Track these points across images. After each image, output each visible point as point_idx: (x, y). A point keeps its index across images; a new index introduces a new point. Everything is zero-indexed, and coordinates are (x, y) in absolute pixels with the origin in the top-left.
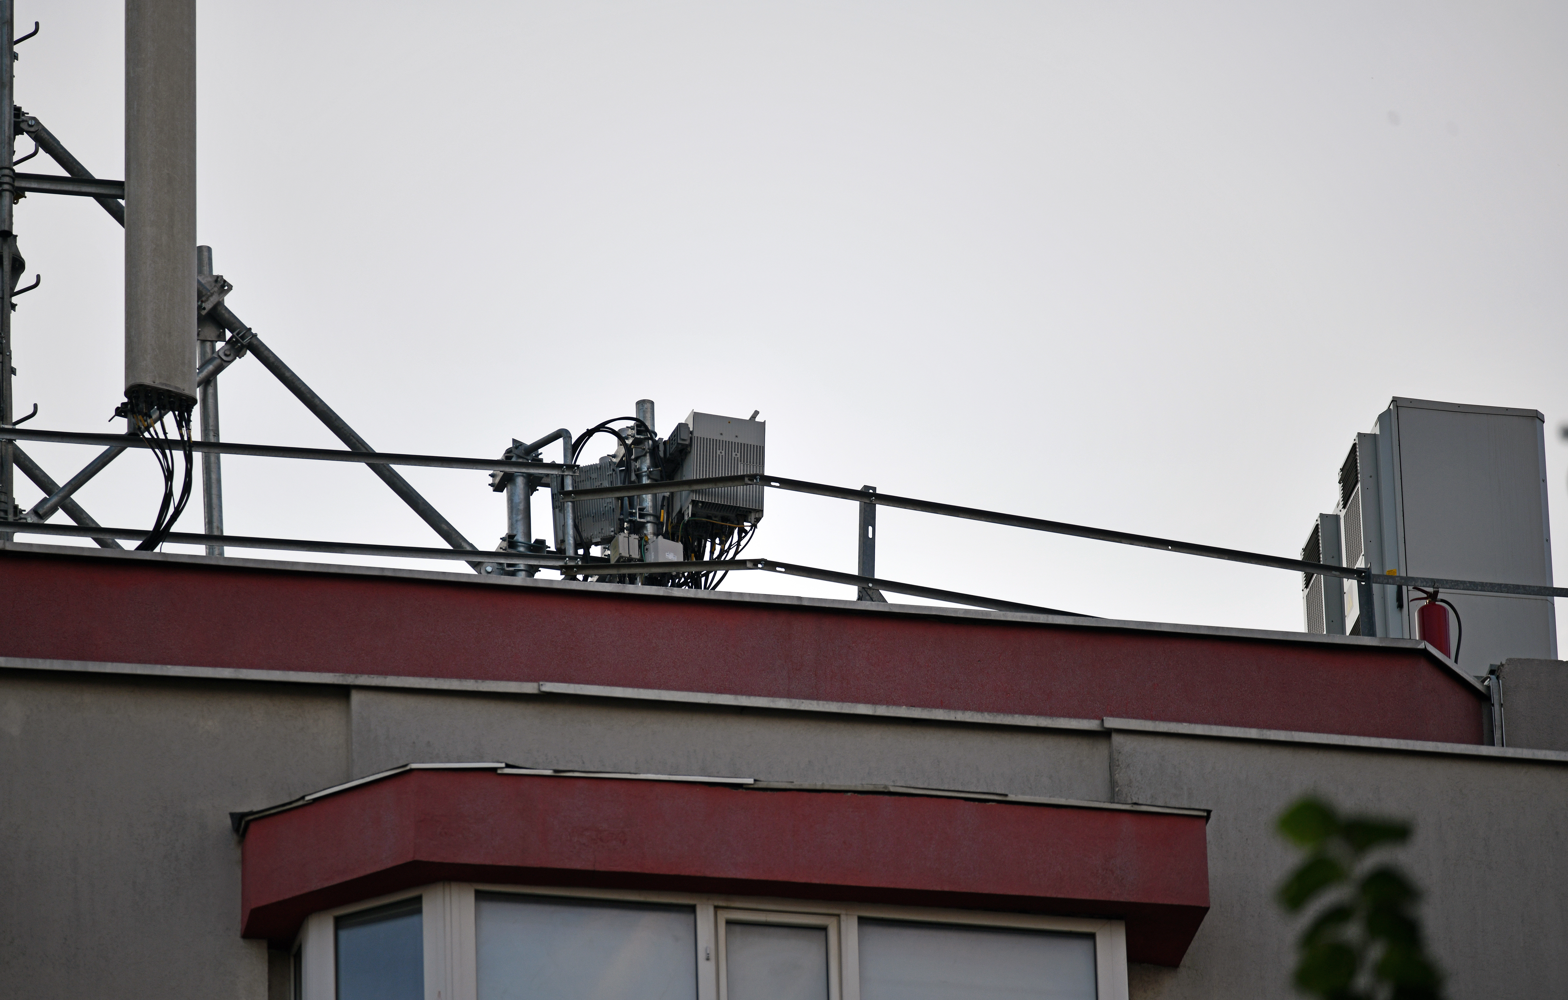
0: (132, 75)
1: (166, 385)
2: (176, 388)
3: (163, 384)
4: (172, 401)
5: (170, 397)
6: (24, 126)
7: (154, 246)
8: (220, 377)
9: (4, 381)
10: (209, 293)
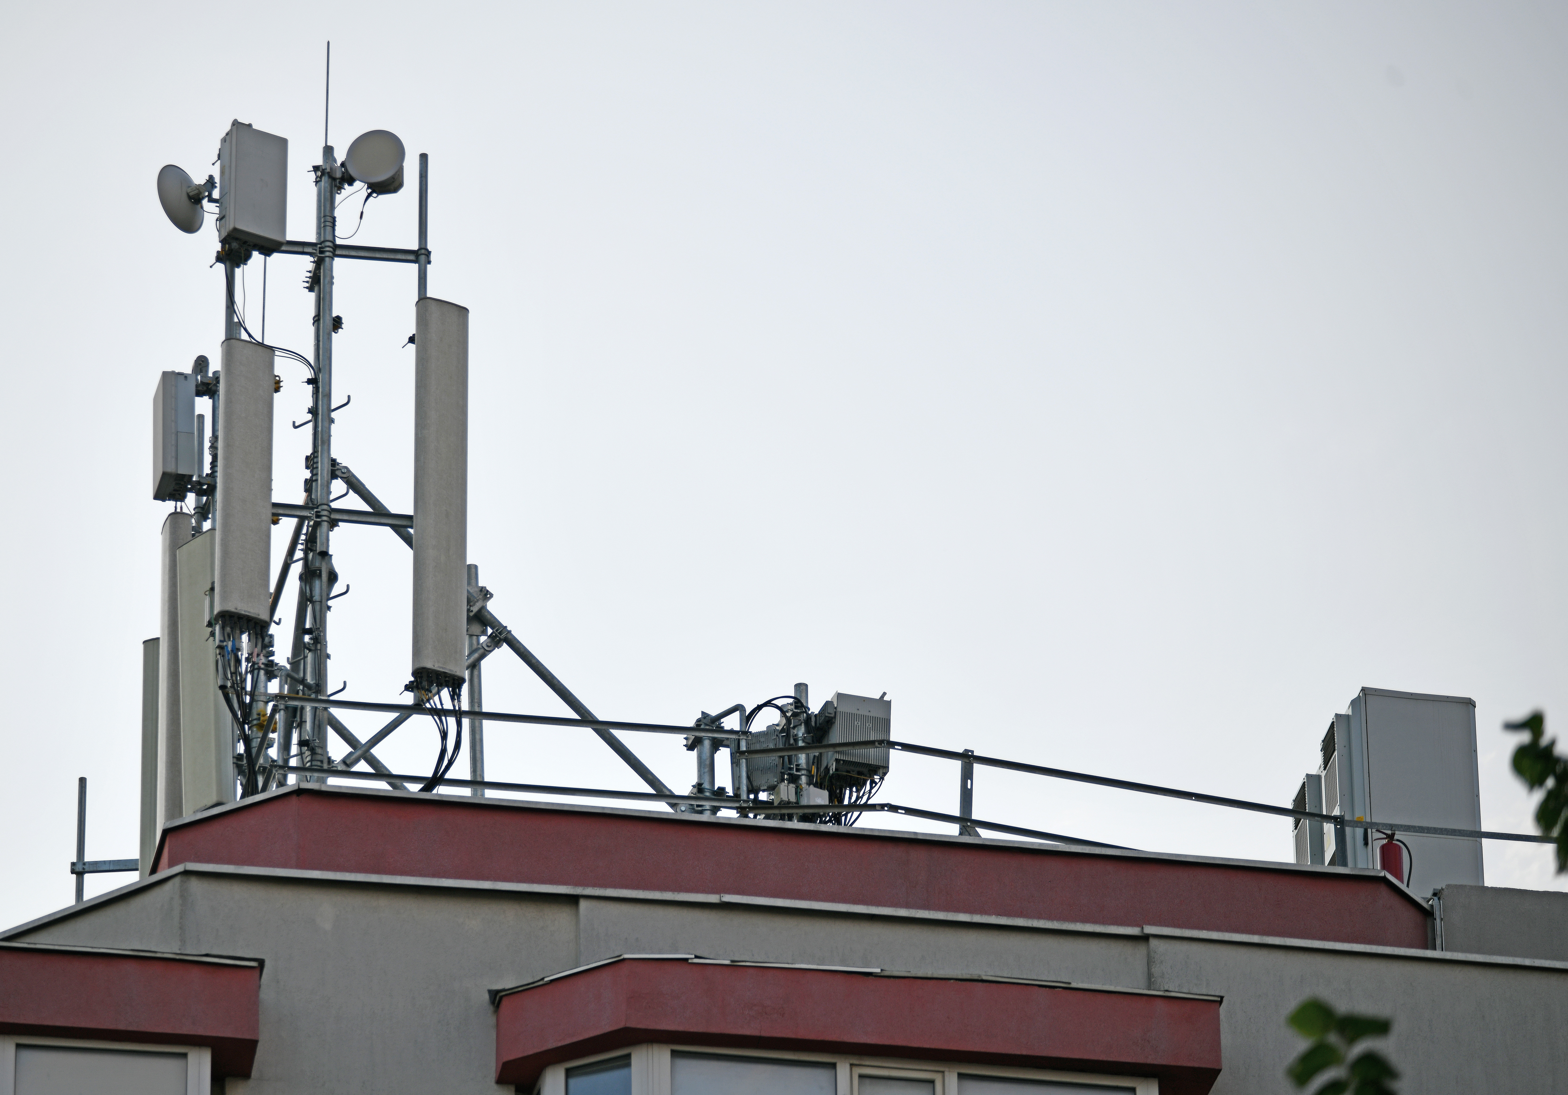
0: (420, 436)
1: (443, 668)
2: (450, 670)
3: (441, 667)
4: (447, 680)
5: (446, 677)
6: (338, 473)
7: (435, 564)
8: (484, 663)
9: (322, 663)
10: (475, 600)
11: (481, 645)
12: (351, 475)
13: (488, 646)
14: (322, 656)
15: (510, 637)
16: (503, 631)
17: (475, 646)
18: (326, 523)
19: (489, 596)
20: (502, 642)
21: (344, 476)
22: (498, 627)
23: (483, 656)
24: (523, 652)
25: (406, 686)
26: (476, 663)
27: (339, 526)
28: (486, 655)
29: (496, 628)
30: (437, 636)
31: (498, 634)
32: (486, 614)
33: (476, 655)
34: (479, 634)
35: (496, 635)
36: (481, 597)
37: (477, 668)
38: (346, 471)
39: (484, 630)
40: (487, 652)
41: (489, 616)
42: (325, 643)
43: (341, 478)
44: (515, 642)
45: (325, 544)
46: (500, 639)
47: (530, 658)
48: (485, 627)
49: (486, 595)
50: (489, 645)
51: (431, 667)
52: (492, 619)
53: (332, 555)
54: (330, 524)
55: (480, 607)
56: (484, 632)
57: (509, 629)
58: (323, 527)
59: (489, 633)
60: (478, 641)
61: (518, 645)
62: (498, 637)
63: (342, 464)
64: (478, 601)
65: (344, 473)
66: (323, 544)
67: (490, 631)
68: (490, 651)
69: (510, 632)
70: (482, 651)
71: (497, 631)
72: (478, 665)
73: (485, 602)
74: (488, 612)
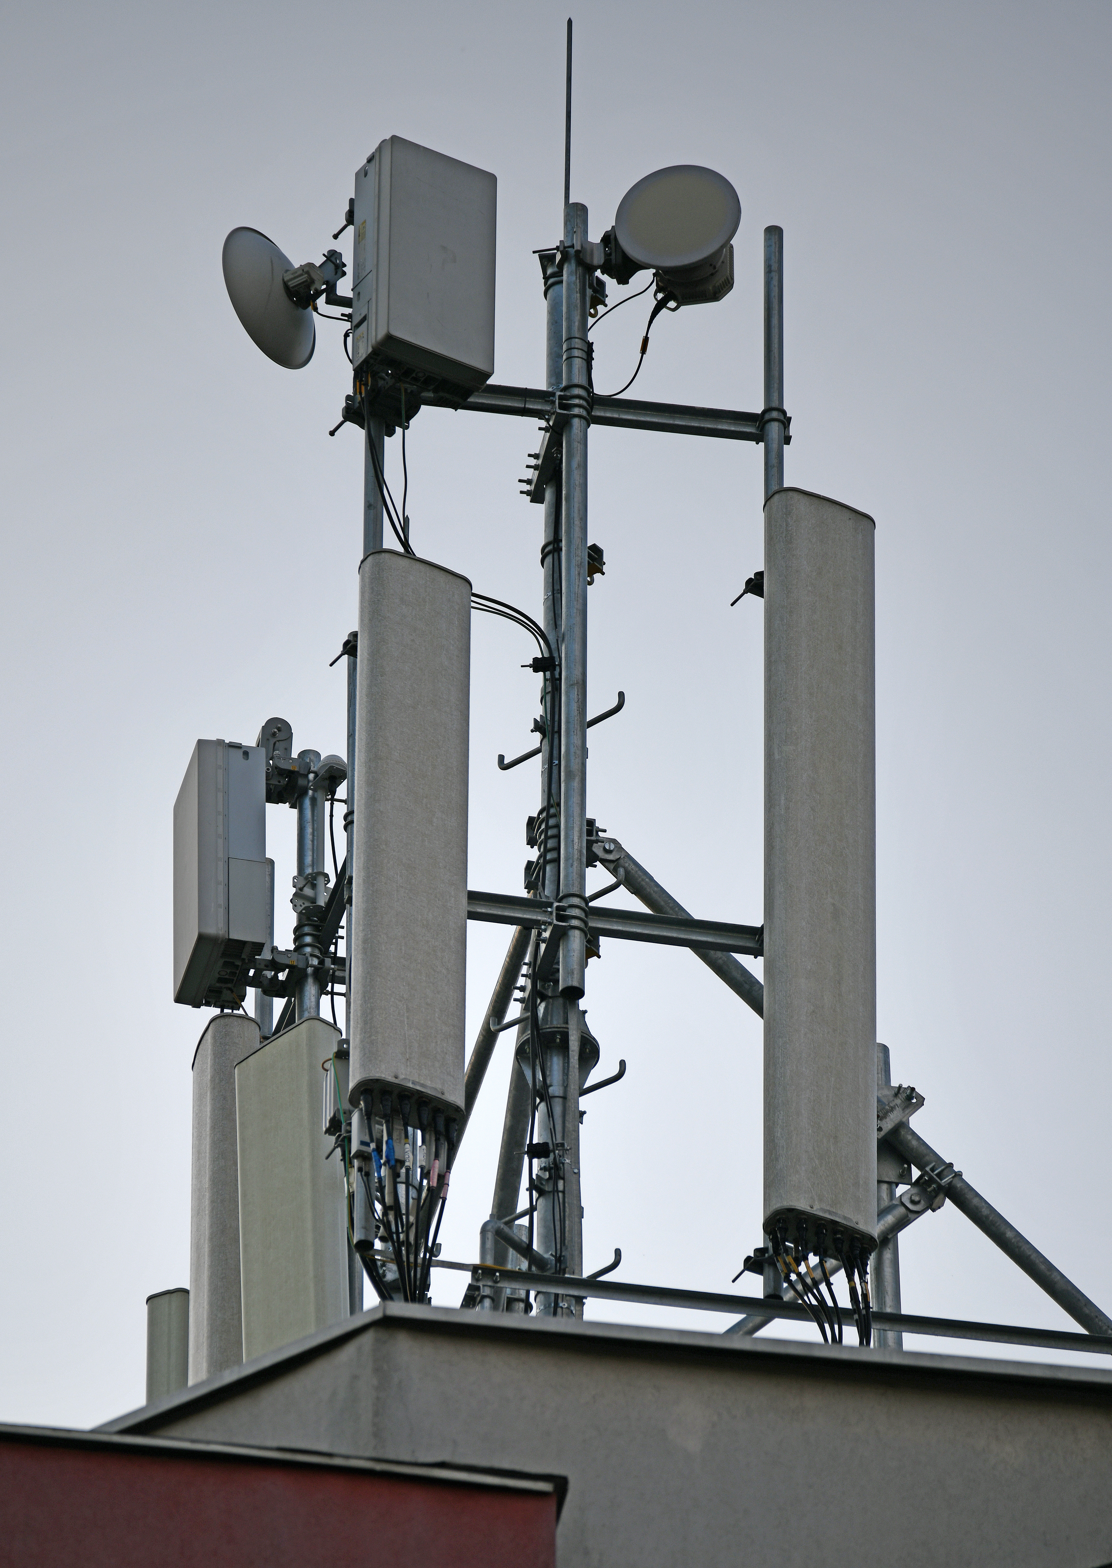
2: (845, 1218)
3: (825, 1211)
4: (839, 1238)
5: (835, 1232)
6: (597, 849)
10: (887, 1107)
11: (899, 1200)
12: (622, 857)
13: (913, 1202)
14: (566, 1205)
15: (959, 1185)
16: (945, 1173)
17: (886, 1202)
18: (577, 933)
19: (914, 1101)
20: (941, 1196)
21: (610, 857)
22: (934, 1163)
23: (902, 1223)
24: (987, 1217)
25: (748, 1259)
26: (888, 1234)
27: (599, 957)
28: (909, 1220)
29: (931, 1166)
30: (816, 1149)
31: (935, 1177)
32: (909, 1137)
33: (890, 1219)
34: (893, 1180)
35: (931, 1178)
36: (898, 1101)
37: (891, 1246)
38: (612, 847)
39: (903, 1172)
40: (911, 1216)
41: (914, 1143)
42: (576, 1171)
43: (603, 862)
44: (969, 1196)
45: (575, 973)
46: (939, 1186)
47: (1003, 1228)
48: (906, 1166)
49: (909, 1098)
50: (917, 1199)
51: (809, 1208)
52: (922, 1149)
53: (585, 1012)
54: (586, 936)
55: (897, 1122)
56: (905, 1177)
57: (956, 1168)
58: (572, 938)
59: (914, 1179)
60: (892, 1194)
61: (975, 1201)
62: (936, 1182)
63: (605, 831)
64: (892, 1109)
65: (609, 852)
66: (573, 973)
67: (916, 1173)
68: (919, 1213)
69: (959, 1175)
70: (901, 1210)
71: (933, 1170)
72: (892, 1242)
73: (907, 1112)
74: (914, 1133)
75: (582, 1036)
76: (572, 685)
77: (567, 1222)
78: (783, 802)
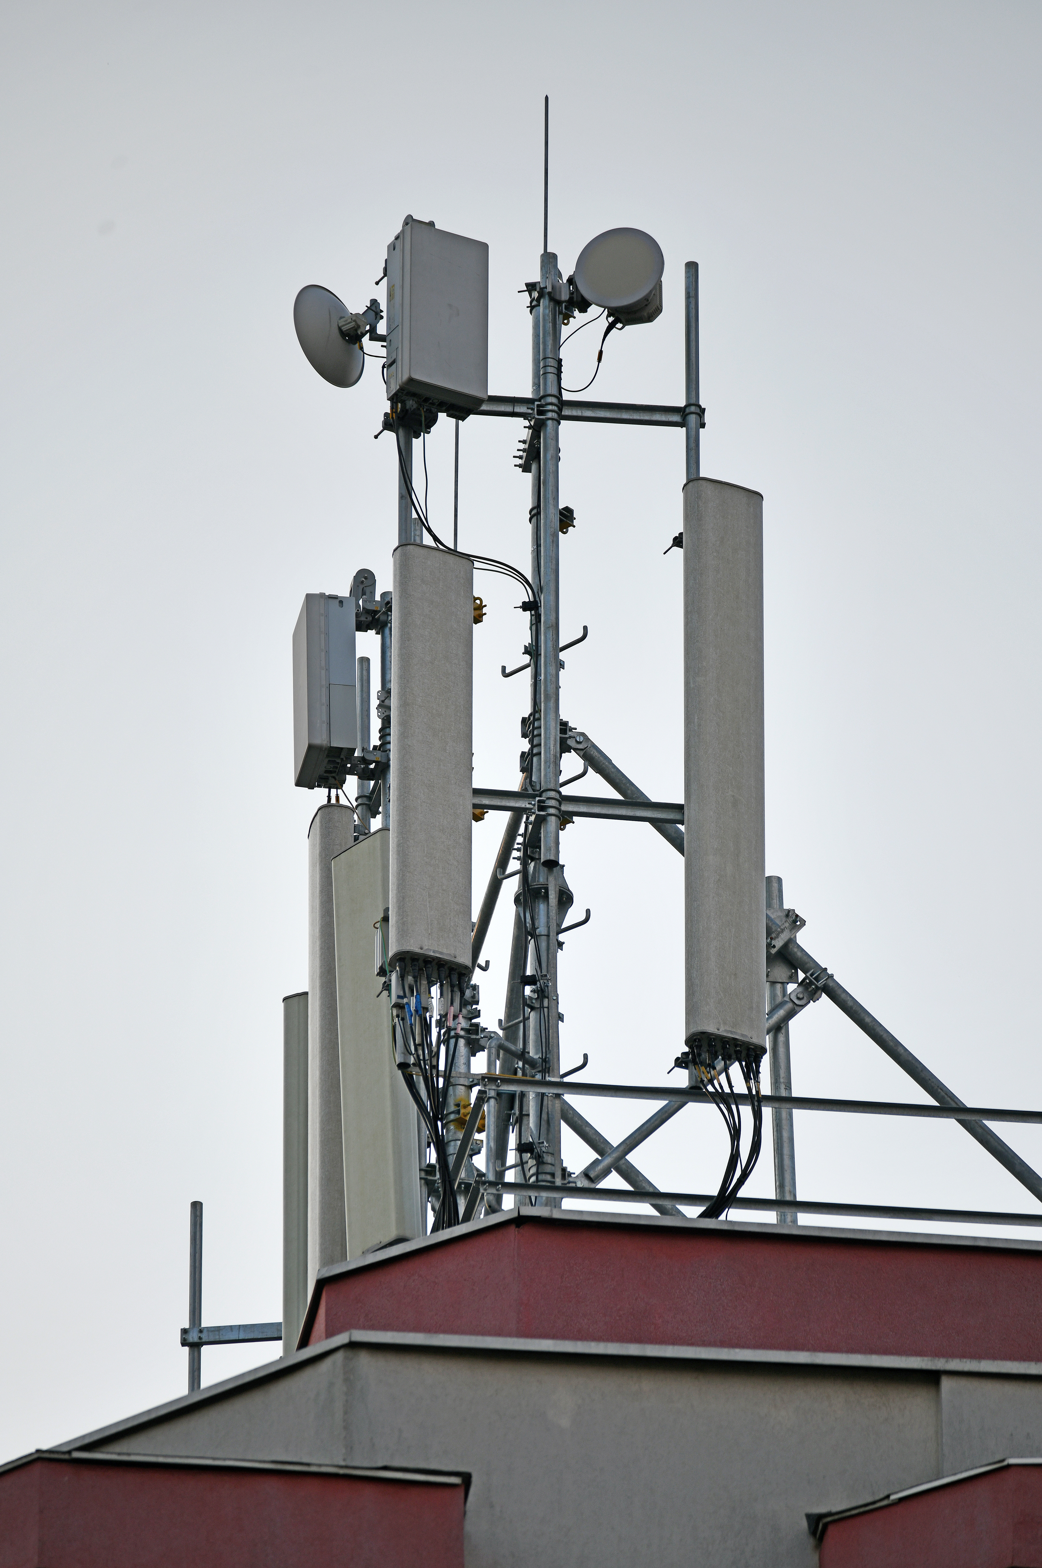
0: (692, 686)
1: (731, 1032)
2: (742, 1035)
3: (728, 1032)
4: (738, 1051)
5: (736, 1046)
6: (571, 743)
7: (718, 877)
8: (793, 1024)
9: (550, 1028)
10: (779, 929)
11: (788, 997)
12: (589, 746)
13: (798, 998)
14: (550, 1018)
15: (831, 984)
16: (822, 975)
17: (779, 999)
18: (553, 819)
19: (798, 923)
20: (820, 992)
21: (580, 746)
22: (813, 970)
23: (791, 1014)
24: (851, 1007)
25: (677, 1059)
26: (781, 1024)
27: (573, 823)
28: (796, 1012)
29: (810, 972)
30: (722, 985)
31: (813, 980)
32: (796, 950)
33: (781, 1013)
34: (785, 981)
35: (811, 981)
36: (787, 925)
37: (783, 1031)
38: (582, 739)
39: (792, 975)
40: (797, 1008)
41: (799, 954)
42: (555, 998)
43: (576, 750)
44: (839, 992)
45: (552, 849)
46: (817, 986)
47: (863, 1015)
48: (793, 971)
49: (795, 922)
50: (801, 996)
51: (717, 1031)
52: (805, 958)
53: (563, 866)
54: (560, 820)
55: (786, 940)
56: (793, 978)
57: (829, 972)
58: (550, 823)
59: (800, 980)
60: (784, 990)
61: (843, 996)
62: (814, 984)
63: (576, 729)
64: (782, 931)
65: (579, 743)
66: (550, 850)
67: (801, 976)
68: (803, 1006)
69: (831, 976)
70: (789, 1006)
71: (812, 975)
72: (784, 1027)
73: (793, 932)
74: (799, 946)
75: (560, 890)
76: (548, 628)
77: (550, 1031)
78: (696, 720)
